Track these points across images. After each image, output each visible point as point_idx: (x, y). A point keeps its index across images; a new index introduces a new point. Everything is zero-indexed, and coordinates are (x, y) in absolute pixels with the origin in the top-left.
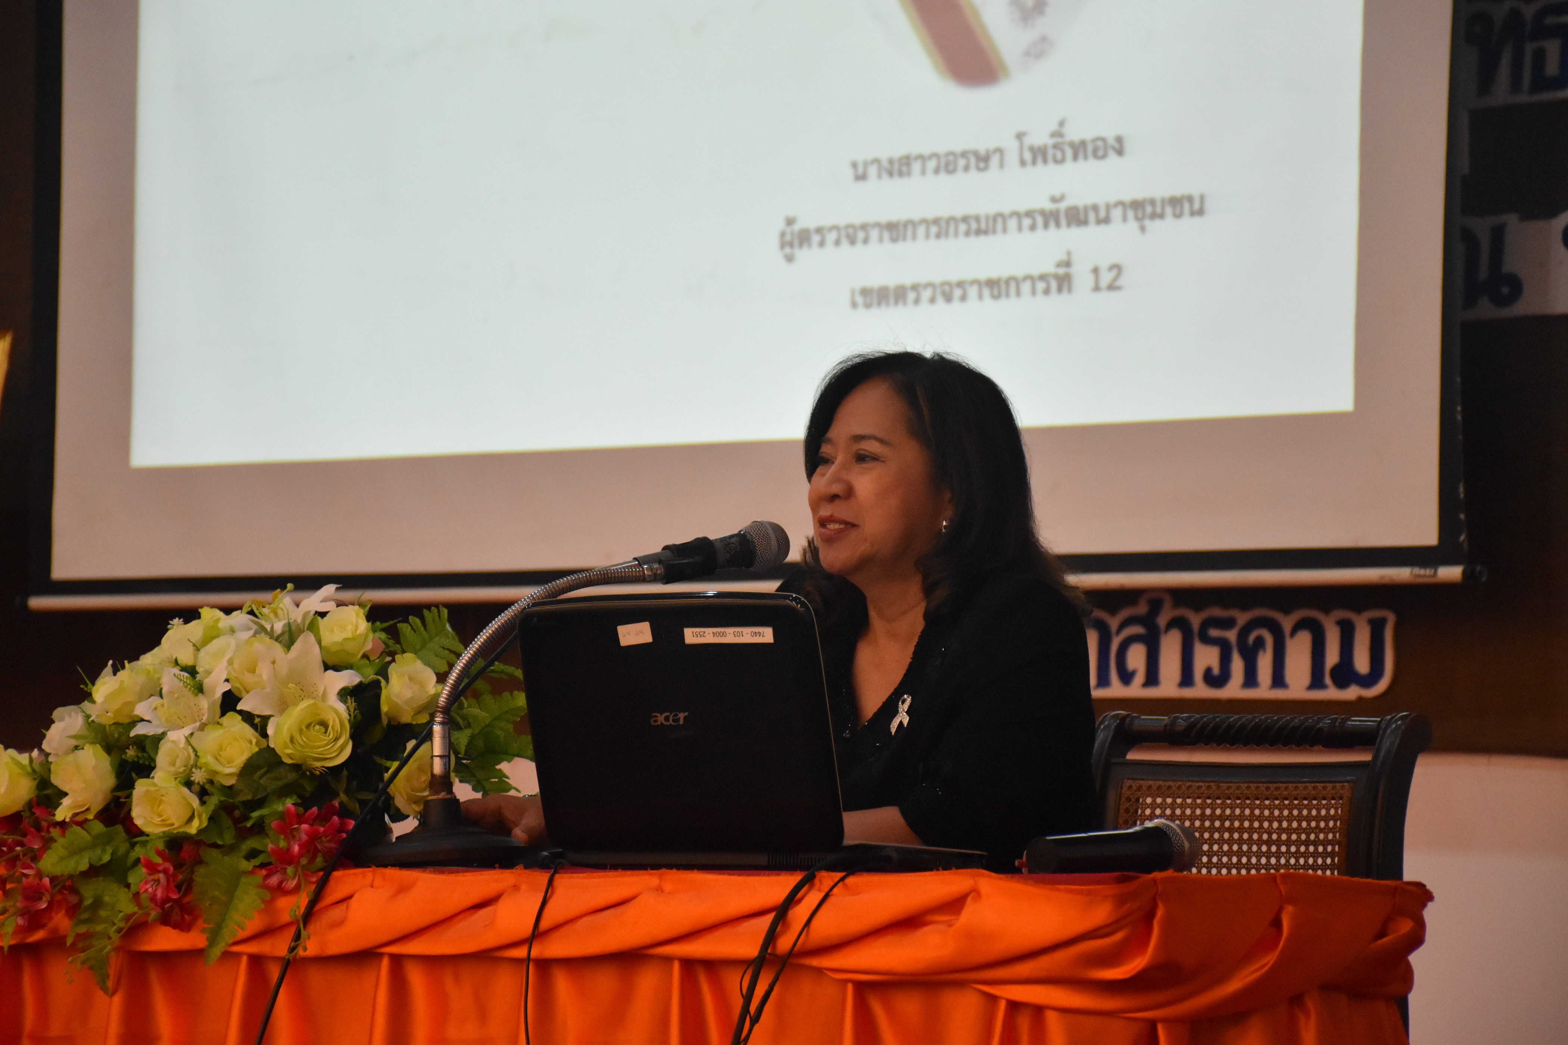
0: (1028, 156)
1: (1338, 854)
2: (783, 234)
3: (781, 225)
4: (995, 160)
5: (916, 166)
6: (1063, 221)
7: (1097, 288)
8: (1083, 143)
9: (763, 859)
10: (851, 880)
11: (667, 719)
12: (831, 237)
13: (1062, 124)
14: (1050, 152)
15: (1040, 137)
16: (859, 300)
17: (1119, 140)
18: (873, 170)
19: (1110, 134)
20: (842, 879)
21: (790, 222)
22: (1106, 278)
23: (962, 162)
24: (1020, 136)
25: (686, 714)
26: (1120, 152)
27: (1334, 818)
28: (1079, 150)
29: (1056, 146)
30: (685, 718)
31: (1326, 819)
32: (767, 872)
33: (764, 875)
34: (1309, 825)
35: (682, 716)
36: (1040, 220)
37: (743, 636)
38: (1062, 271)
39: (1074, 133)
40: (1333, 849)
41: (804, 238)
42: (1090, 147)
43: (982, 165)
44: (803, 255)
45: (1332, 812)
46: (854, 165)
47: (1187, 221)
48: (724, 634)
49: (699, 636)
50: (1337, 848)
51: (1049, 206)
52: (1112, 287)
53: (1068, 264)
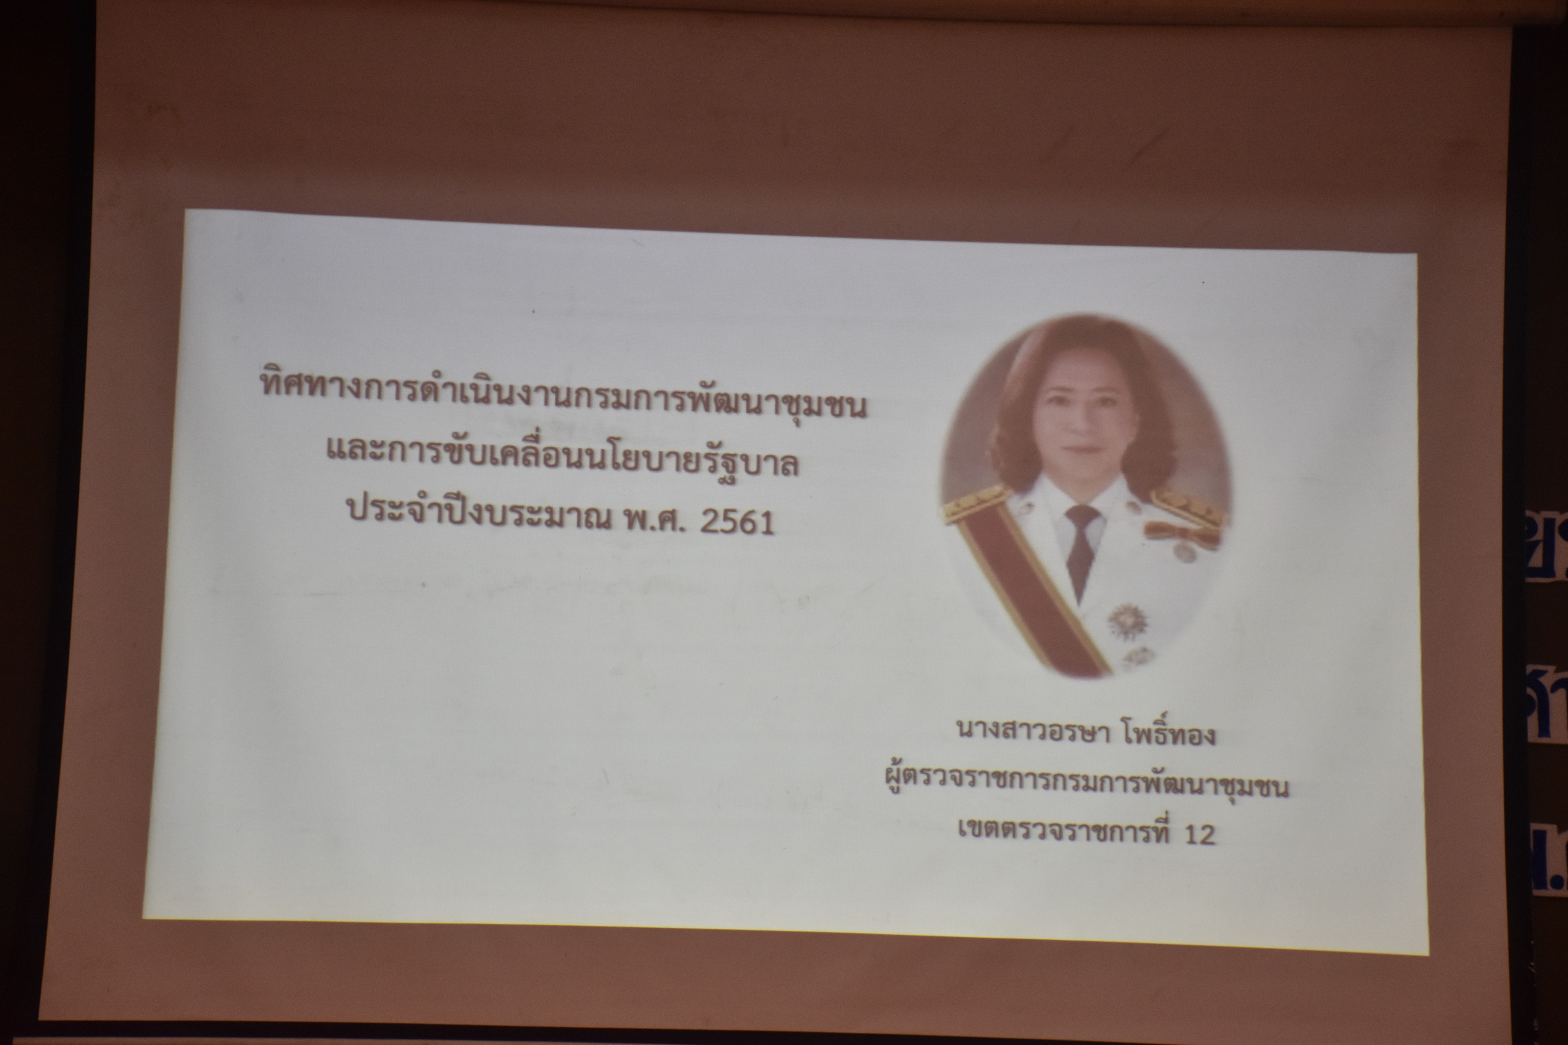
0: (1133, 736)
2: (889, 771)
3: (889, 764)
4: (1101, 735)
5: (1022, 732)
6: (1163, 788)
7: (1192, 842)
8: (1182, 731)
12: (937, 778)
13: (1164, 715)
14: (1154, 735)
15: (1145, 722)
16: (967, 829)
17: (1212, 732)
18: (978, 730)
19: (1205, 728)
21: (896, 762)
22: (1200, 835)
23: (1067, 734)
24: (1125, 720)
26: (1212, 742)
28: (1178, 736)
29: (1157, 731)
36: (1143, 785)
38: (1160, 826)
39: (1174, 723)
41: (910, 775)
42: (1187, 735)
43: (1089, 738)
44: (908, 789)
46: (960, 724)
47: (1273, 799)
51: (1151, 775)
52: (1204, 842)
53: (1166, 820)
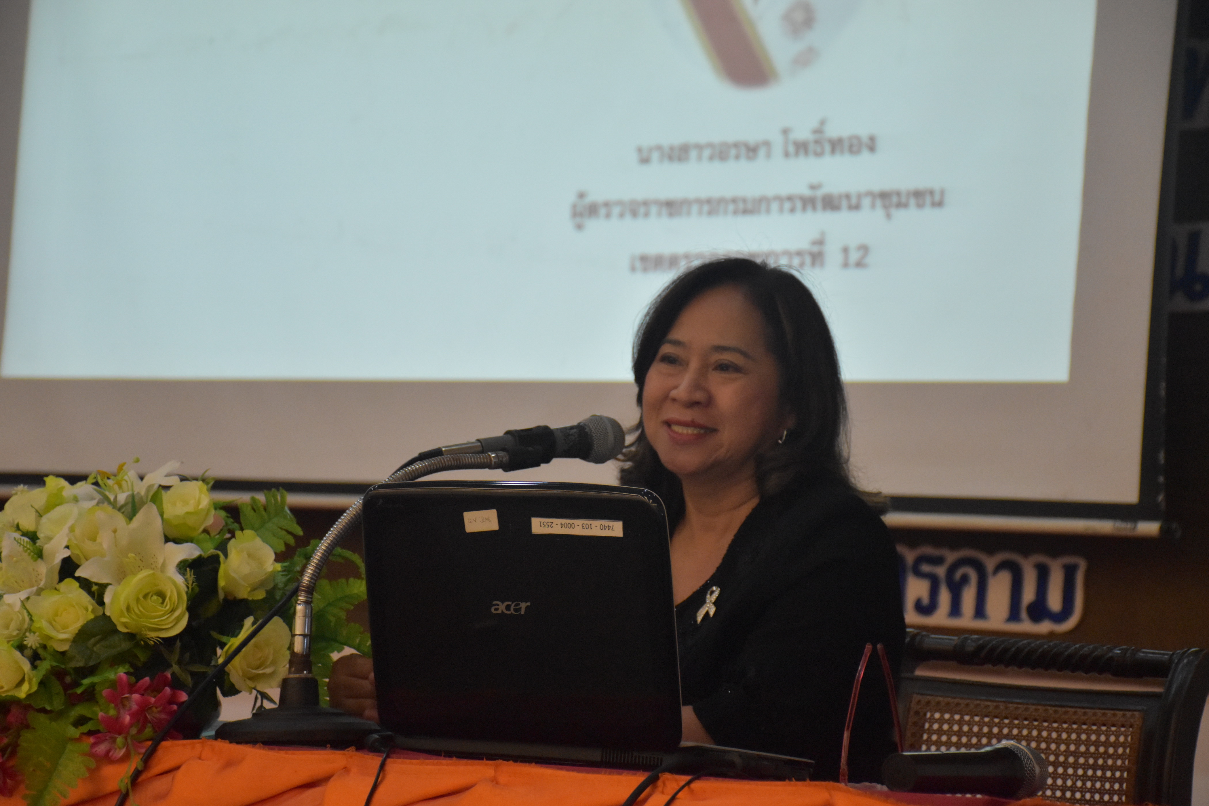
0: (791, 149)
1: (1127, 780)
2: (574, 206)
3: (572, 198)
4: (762, 152)
5: (693, 154)
6: (819, 205)
7: (846, 265)
8: (840, 141)
9: (596, 755)
10: (697, 785)
11: (508, 608)
12: (616, 211)
13: (823, 122)
14: (811, 147)
15: (803, 133)
16: (638, 264)
17: (872, 139)
18: (655, 156)
19: (864, 132)
20: (689, 783)
21: (581, 195)
22: (854, 256)
23: (733, 152)
24: (785, 132)
25: (529, 604)
26: (872, 148)
27: (1123, 745)
28: (836, 145)
29: (817, 142)
30: (527, 607)
31: (1116, 745)
32: (608, 770)
33: (605, 773)
34: (1097, 749)
35: (523, 605)
36: (799, 205)
37: (591, 529)
38: (815, 249)
39: (833, 131)
40: (1122, 775)
41: (593, 210)
42: (846, 145)
43: (751, 154)
44: (591, 224)
45: (1122, 739)
46: (640, 150)
47: (928, 211)
48: (572, 526)
49: (547, 526)
50: (1125, 775)
51: (807, 192)
52: (859, 264)
53: (820, 242)
